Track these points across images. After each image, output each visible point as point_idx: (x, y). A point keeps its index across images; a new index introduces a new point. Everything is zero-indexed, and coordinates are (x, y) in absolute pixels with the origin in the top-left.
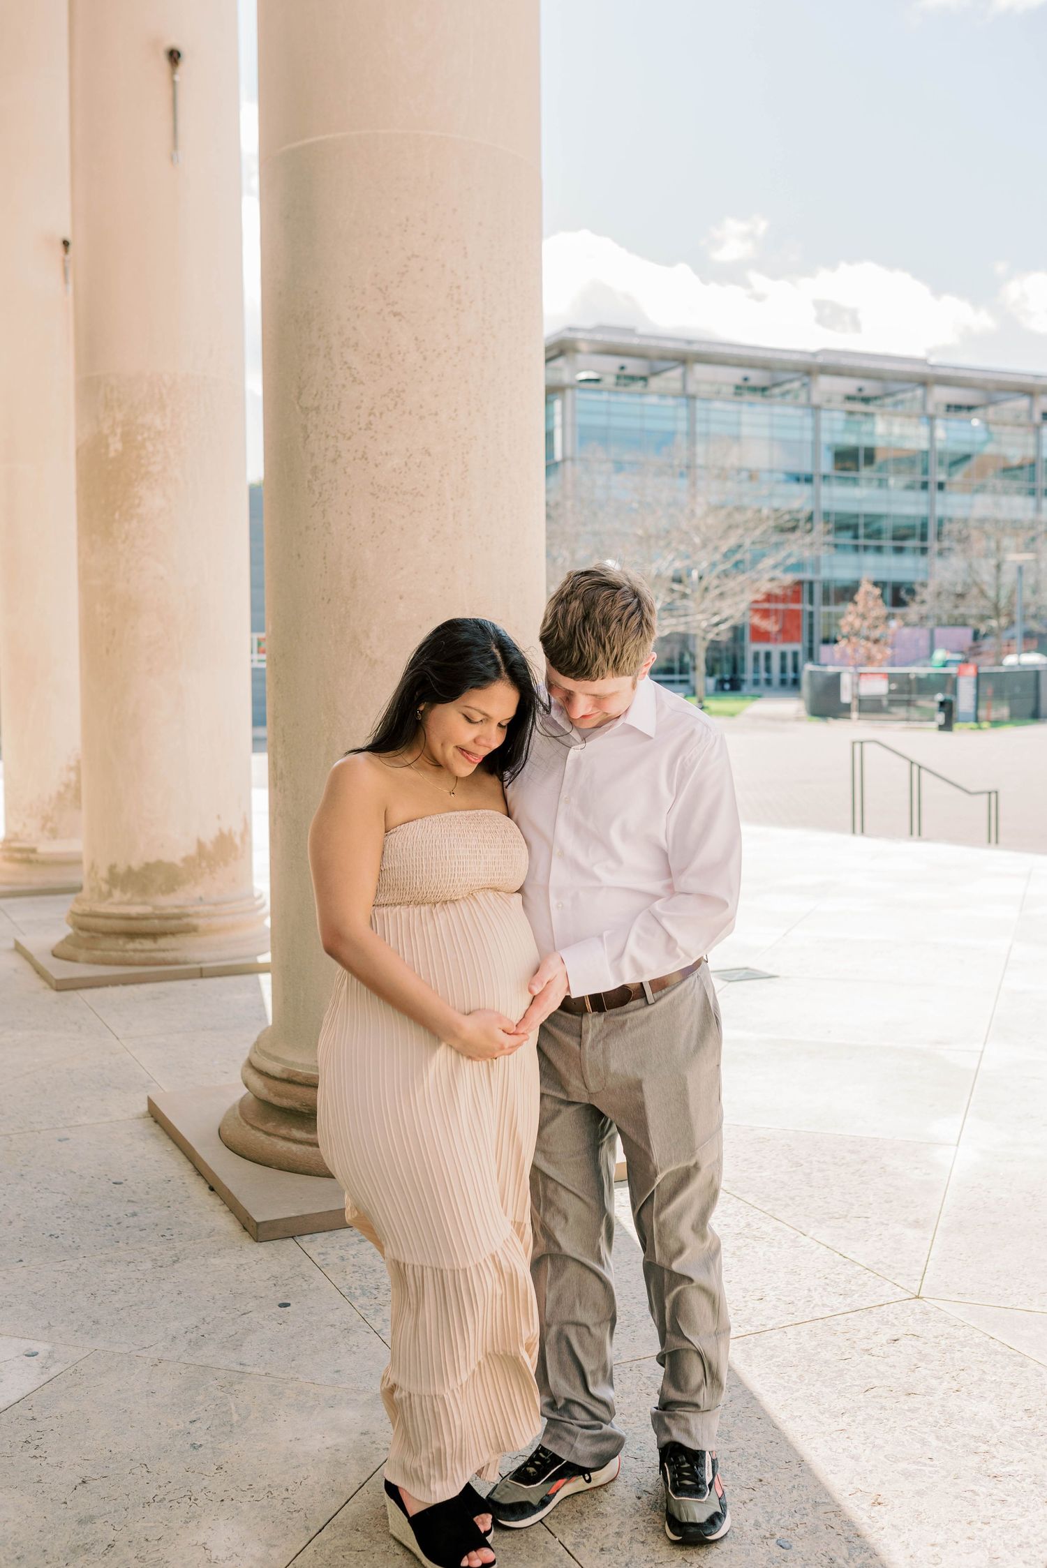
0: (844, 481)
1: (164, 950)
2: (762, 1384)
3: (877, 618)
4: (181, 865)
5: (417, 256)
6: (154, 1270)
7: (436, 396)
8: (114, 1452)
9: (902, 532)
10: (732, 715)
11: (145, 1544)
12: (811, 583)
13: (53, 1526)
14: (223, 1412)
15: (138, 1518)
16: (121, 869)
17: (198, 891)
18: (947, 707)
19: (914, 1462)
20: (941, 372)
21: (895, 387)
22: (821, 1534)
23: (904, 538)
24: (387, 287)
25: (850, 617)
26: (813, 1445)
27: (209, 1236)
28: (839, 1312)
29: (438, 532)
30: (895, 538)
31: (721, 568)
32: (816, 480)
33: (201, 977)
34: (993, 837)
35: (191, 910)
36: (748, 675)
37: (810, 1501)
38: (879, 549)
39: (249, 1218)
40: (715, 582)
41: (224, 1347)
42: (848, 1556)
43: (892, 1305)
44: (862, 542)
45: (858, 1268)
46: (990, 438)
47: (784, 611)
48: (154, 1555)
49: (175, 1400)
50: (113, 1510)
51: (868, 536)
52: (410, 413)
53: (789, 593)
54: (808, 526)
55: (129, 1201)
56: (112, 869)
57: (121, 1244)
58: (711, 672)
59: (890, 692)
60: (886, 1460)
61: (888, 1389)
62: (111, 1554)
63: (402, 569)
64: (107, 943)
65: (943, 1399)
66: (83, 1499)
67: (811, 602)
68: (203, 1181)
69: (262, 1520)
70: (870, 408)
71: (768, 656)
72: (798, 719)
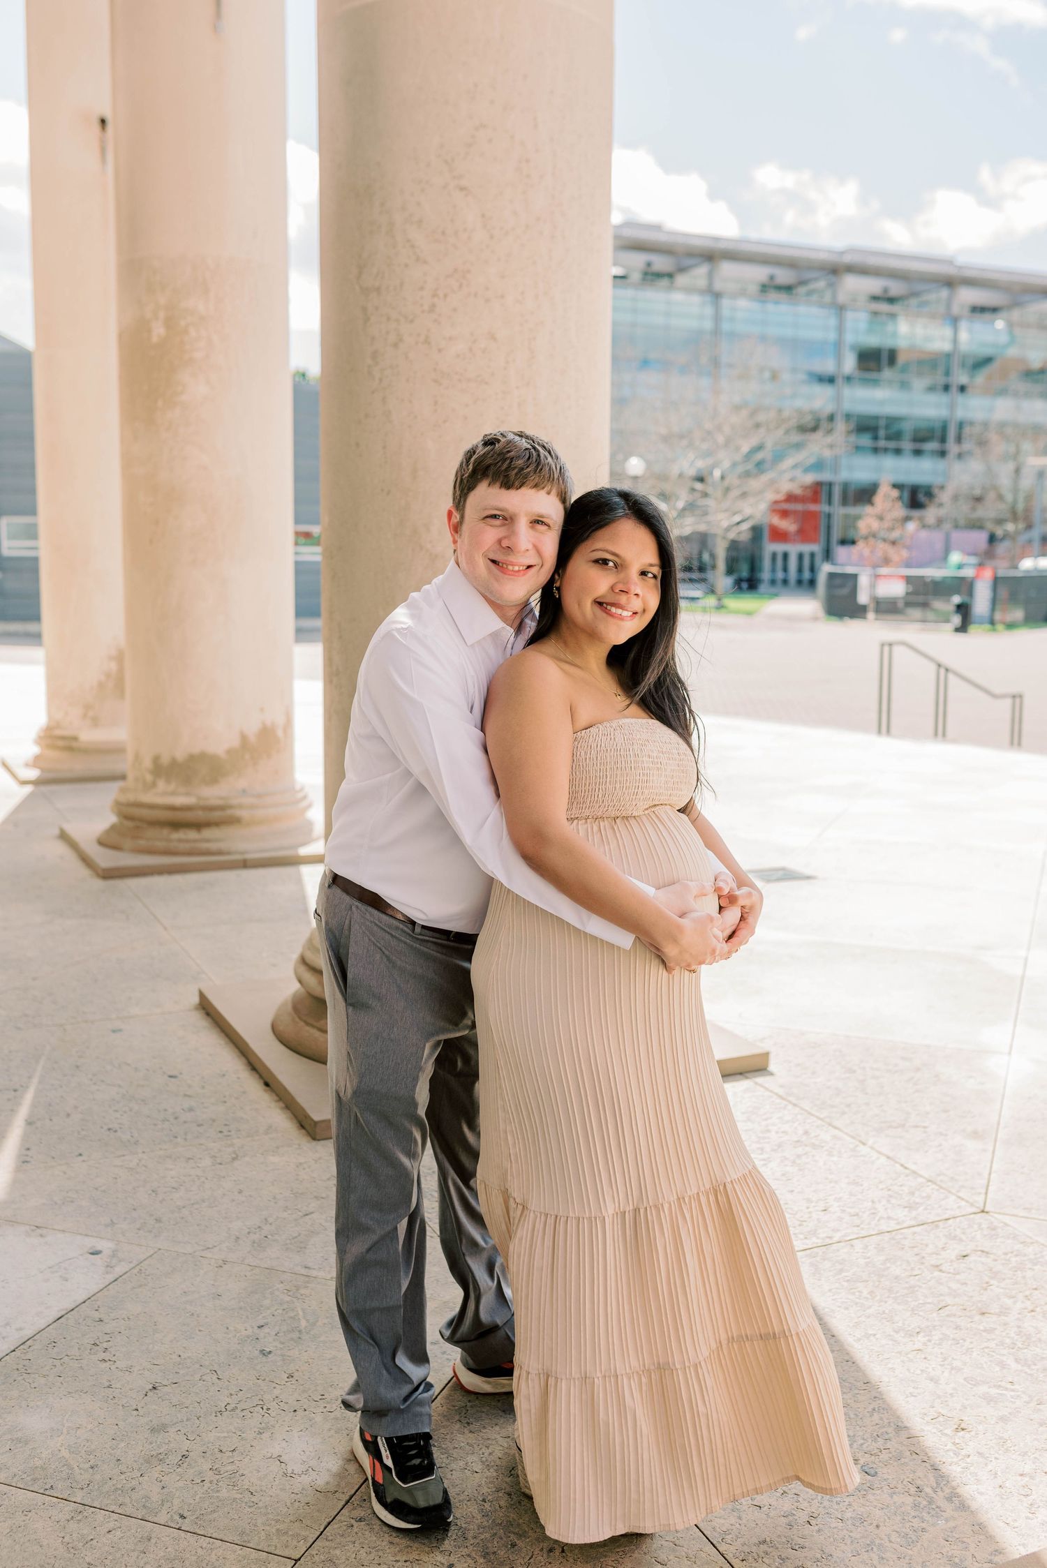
0: (866, 382)
1: (208, 841)
2: (833, 1300)
3: (895, 520)
4: (224, 756)
5: (486, 126)
6: (213, 1167)
7: (503, 277)
8: (182, 1357)
9: (922, 435)
10: (749, 614)
11: (219, 1455)
12: (830, 485)
13: (125, 1433)
14: (291, 1318)
15: (211, 1428)
16: (165, 760)
17: (242, 783)
18: (964, 610)
19: (994, 1386)
20: (968, 273)
21: (919, 287)
22: (906, 1460)
23: (923, 440)
24: (453, 159)
25: (868, 519)
26: (890, 1366)
27: (266, 1133)
28: (905, 1225)
30: (914, 440)
31: (742, 468)
32: (840, 381)
34: (1016, 739)
35: (234, 802)
36: (766, 575)
37: (892, 1424)
38: (898, 452)
39: (307, 1117)
40: (737, 482)
41: (287, 1249)
42: (935, 1485)
43: (958, 1220)
44: (881, 443)
45: (921, 1180)
46: (1013, 341)
47: (803, 512)
48: (229, 1468)
49: (242, 1303)
50: (185, 1420)
51: (888, 438)
52: (476, 295)
53: (809, 493)
54: (830, 426)
55: (185, 1095)
56: (156, 760)
57: (179, 1140)
58: (730, 571)
59: (907, 594)
60: (966, 1383)
61: (961, 1307)
62: (185, 1465)
64: (152, 833)
65: (1018, 1319)
66: (154, 1407)
67: (830, 502)
68: (257, 1076)
69: (336, 1432)
70: (894, 308)
71: (786, 556)
72: (815, 619)
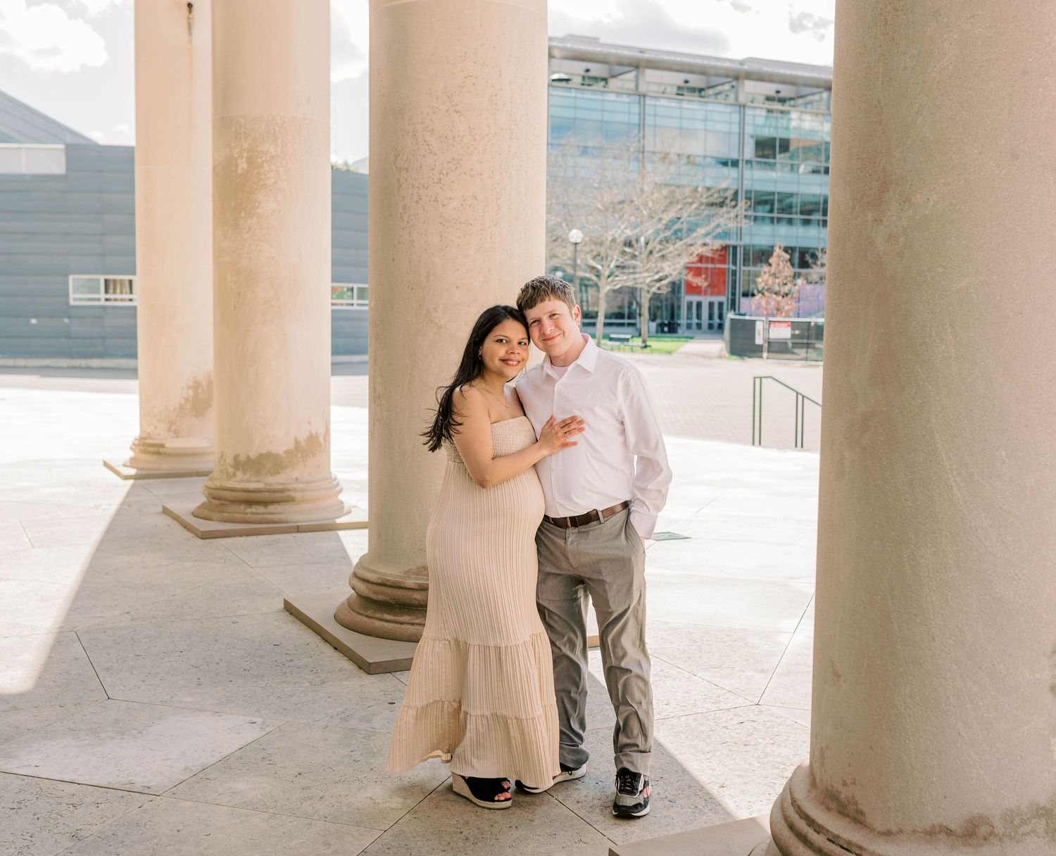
0: (763, 165)
1: (272, 514)
3: (786, 277)
4: (284, 455)
5: (471, 76)
6: (311, 687)
7: (481, 163)
8: (312, 762)
9: (810, 207)
10: (669, 353)
11: (340, 797)
12: (735, 248)
13: (289, 790)
14: (368, 748)
15: (333, 788)
16: (242, 458)
17: (295, 474)
19: (744, 771)
21: (808, 90)
23: (810, 212)
24: (452, 95)
25: (765, 277)
27: (339, 671)
28: (711, 710)
29: (481, 247)
30: (802, 213)
31: (662, 236)
32: (741, 164)
33: (298, 532)
35: (290, 487)
36: (683, 321)
38: (790, 222)
39: (364, 661)
40: (658, 247)
41: (361, 721)
43: (742, 708)
44: (775, 215)
47: (712, 269)
48: (346, 801)
49: (340, 742)
50: (319, 785)
51: (781, 210)
52: (465, 173)
53: (717, 255)
54: (733, 203)
55: (286, 654)
56: (236, 457)
57: (288, 674)
58: (653, 318)
59: (793, 336)
60: (729, 770)
61: (734, 743)
62: (323, 800)
63: (458, 270)
64: (232, 508)
65: (764, 747)
66: (301, 780)
67: (735, 263)
68: (329, 645)
70: (785, 108)
71: (699, 305)
72: (720, 357)
